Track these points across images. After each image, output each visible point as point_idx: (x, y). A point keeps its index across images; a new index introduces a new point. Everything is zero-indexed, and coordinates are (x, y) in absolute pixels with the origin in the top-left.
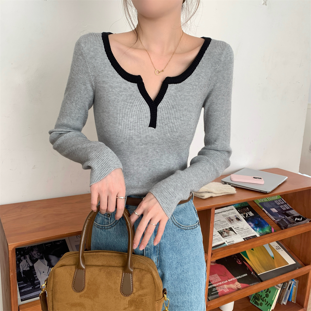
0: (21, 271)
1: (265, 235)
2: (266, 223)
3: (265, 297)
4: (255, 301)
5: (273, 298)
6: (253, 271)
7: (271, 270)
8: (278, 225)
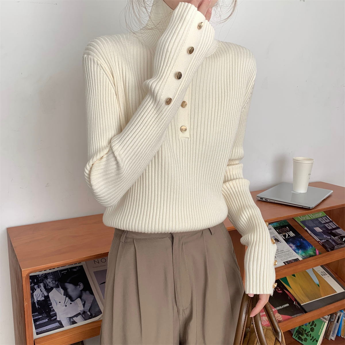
0: (35, 301)
1: (309, 258)
2: (310, 245)
3: (310, 332)
4: (298, 336)
5: (320, 333)
6: (296, 300)
7: (316, 299)
8: (323, 247)
